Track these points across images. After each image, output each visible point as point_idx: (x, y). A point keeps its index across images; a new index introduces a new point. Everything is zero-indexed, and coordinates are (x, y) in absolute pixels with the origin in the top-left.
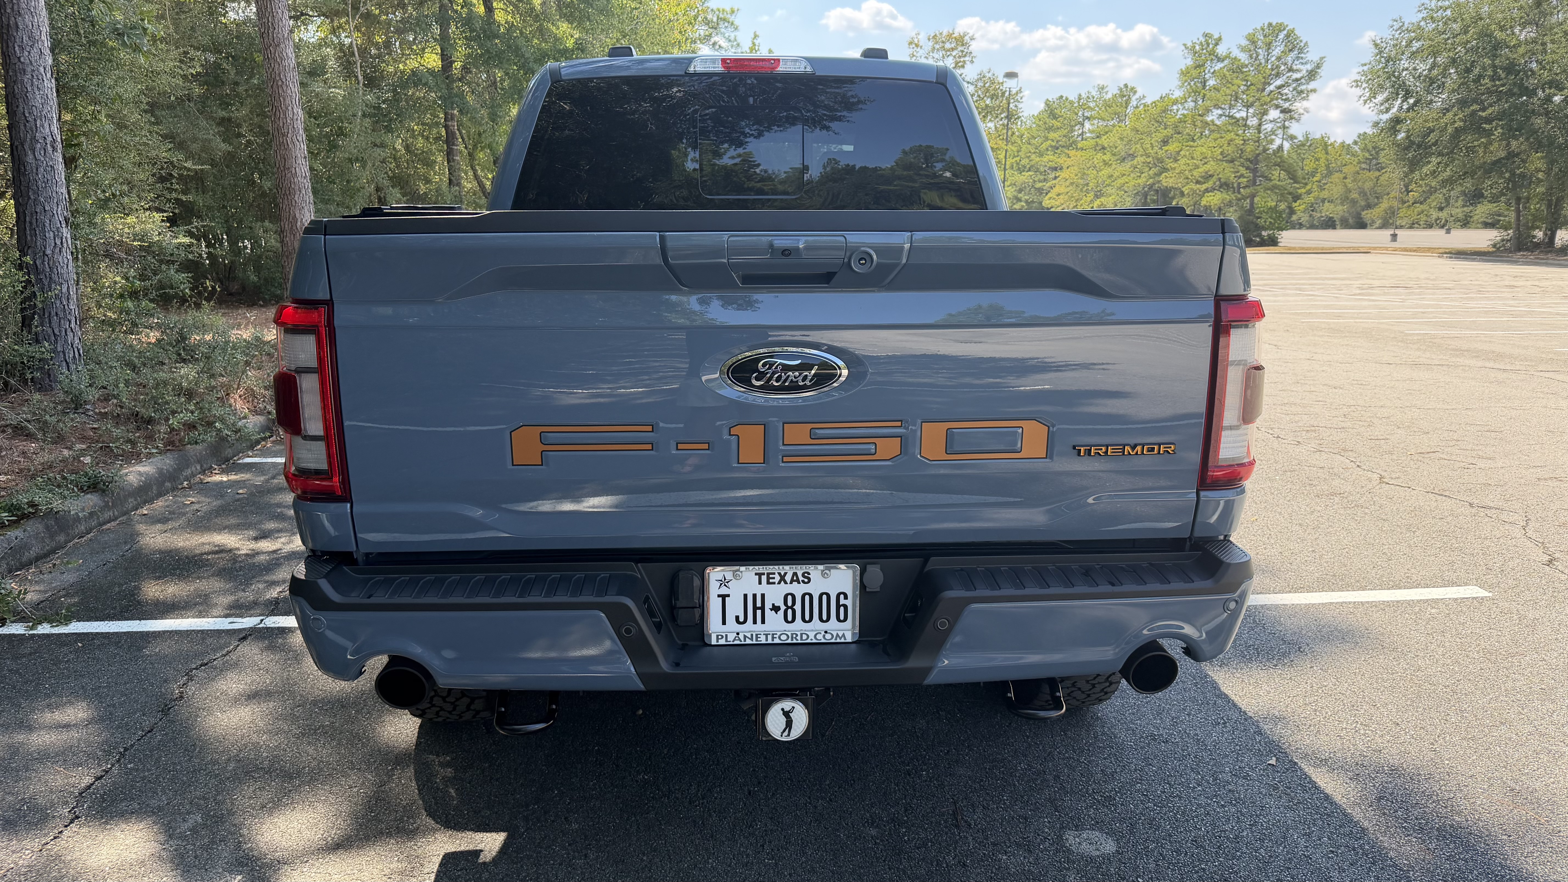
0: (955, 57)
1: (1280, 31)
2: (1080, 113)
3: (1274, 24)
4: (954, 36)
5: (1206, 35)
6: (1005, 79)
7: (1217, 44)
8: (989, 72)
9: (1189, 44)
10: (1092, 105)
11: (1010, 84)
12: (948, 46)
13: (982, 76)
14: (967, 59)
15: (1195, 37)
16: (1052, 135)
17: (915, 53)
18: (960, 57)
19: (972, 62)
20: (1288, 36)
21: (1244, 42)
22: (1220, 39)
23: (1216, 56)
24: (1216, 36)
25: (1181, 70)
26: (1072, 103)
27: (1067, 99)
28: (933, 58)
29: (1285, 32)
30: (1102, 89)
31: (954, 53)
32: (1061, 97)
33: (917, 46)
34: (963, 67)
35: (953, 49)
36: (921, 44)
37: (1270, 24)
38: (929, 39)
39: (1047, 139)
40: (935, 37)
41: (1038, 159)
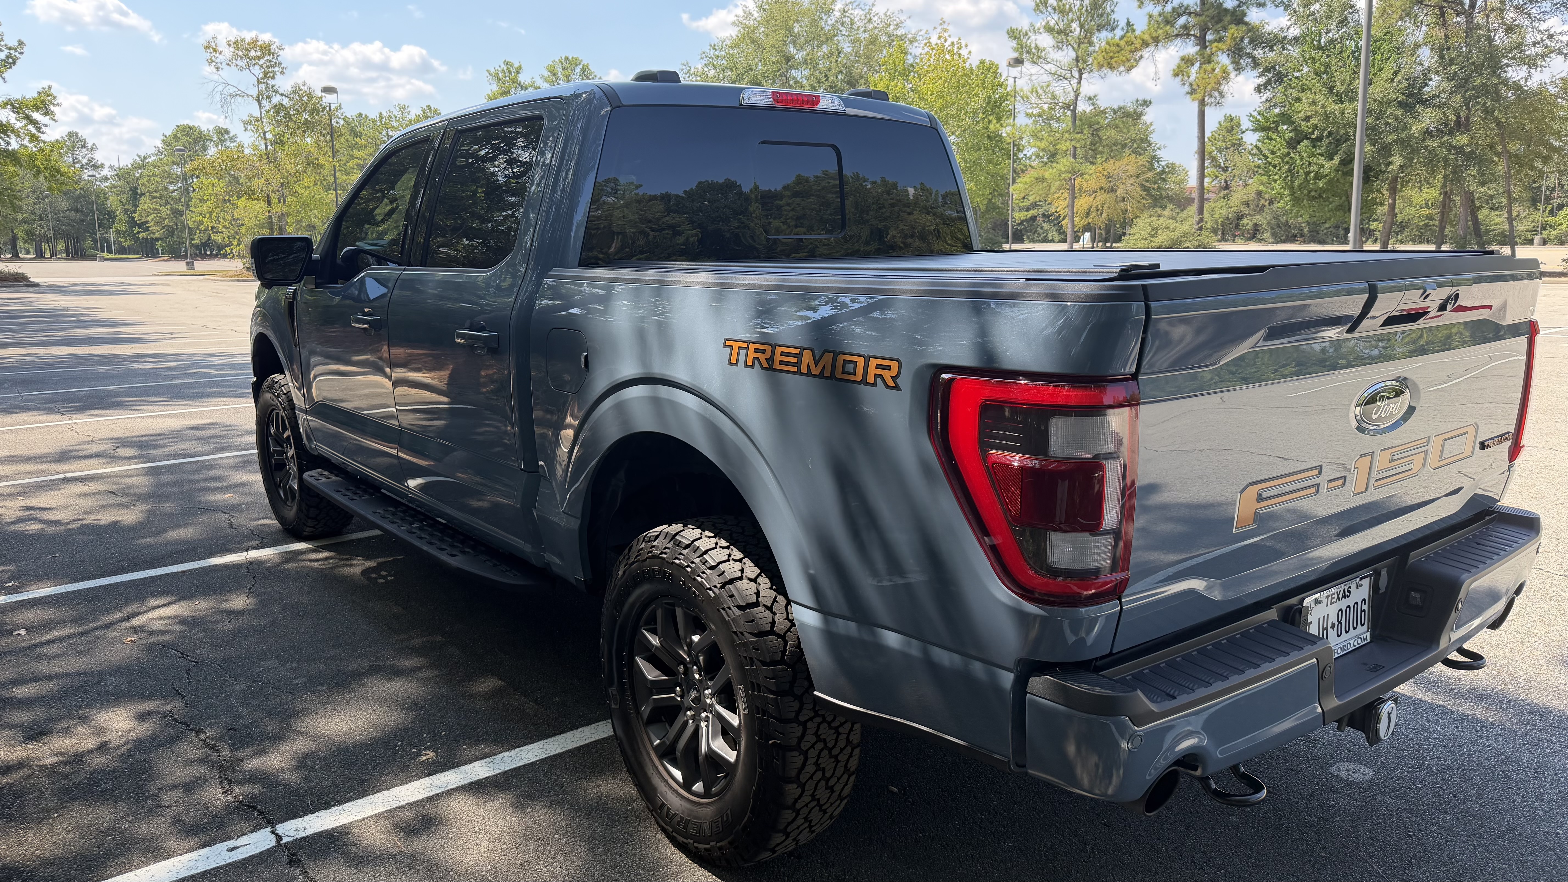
0: (261, 66)
1: (577, 65)
2: (384, 133)
3: (570, 58)
4: (259, 43)
5: (507, 63)
6: (323, 94)
7: (518, 73)
8: (304, 85)
9: (492, 71)
10: (395, 124)
11: (329, 98)
12: (252, 53)
13: (296, 91)
14: (276, 69)
15: (497, 64)
16: (356, 153)
17: (213, 59)
18: (268, 67)
19: (282, 73)
20: (583, 70)
21: (546, 74)
22: (520, 68)
23: (519, 84)
24: (516, 65)
25: (488, 95)
26: (374, 121)
27: (366, 117)
28: (237, 65)
29: (581, 66)
30: (403, 108)
31: (261, 62)
32: (361, 114)
33: (215, 51)
34: (273, 78)
35: (259, 58)
36: (220, 49)
37: (567, 58)
38: (229, 45)
39: (352, 157)
40: (236, 43)
41: (345, 177)
